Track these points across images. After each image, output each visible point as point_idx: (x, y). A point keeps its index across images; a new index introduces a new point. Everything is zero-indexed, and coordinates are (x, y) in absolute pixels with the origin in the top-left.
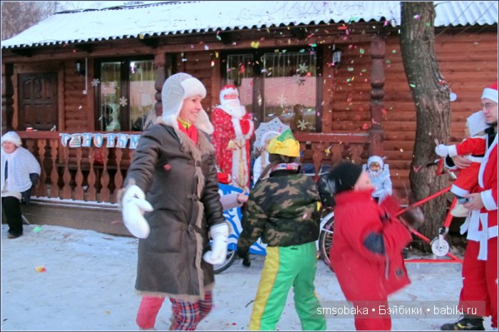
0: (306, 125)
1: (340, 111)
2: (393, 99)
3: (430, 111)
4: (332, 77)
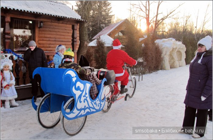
4: (38, 32)
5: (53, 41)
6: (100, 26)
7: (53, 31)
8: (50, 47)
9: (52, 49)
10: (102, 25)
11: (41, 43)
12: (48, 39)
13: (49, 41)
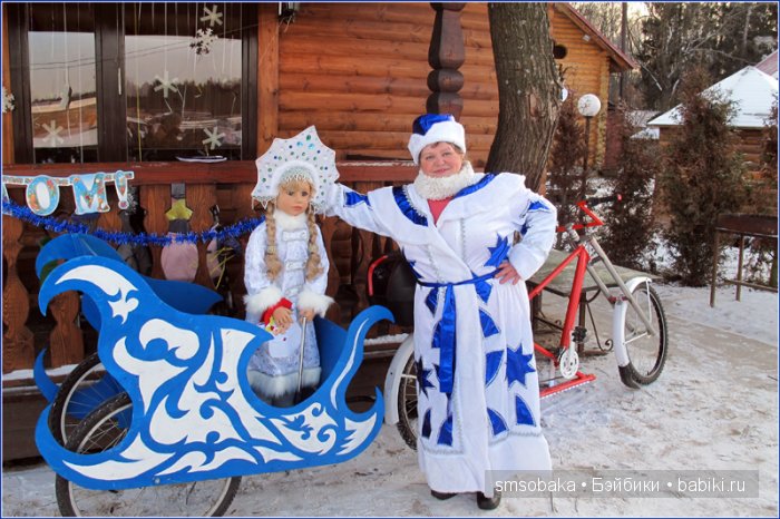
0: (220, 140)
1: (292, 110)
2: (388, 91)
3: (540, 119)
4: (275, 39)
5: (378, 92)
6: (754, 44)
7: (373, 37)
8: (353, 128)
9: (369, 140)
10: (759, 40)
11: (294, 105)
12: (339, 82)
13: (350, 91)
